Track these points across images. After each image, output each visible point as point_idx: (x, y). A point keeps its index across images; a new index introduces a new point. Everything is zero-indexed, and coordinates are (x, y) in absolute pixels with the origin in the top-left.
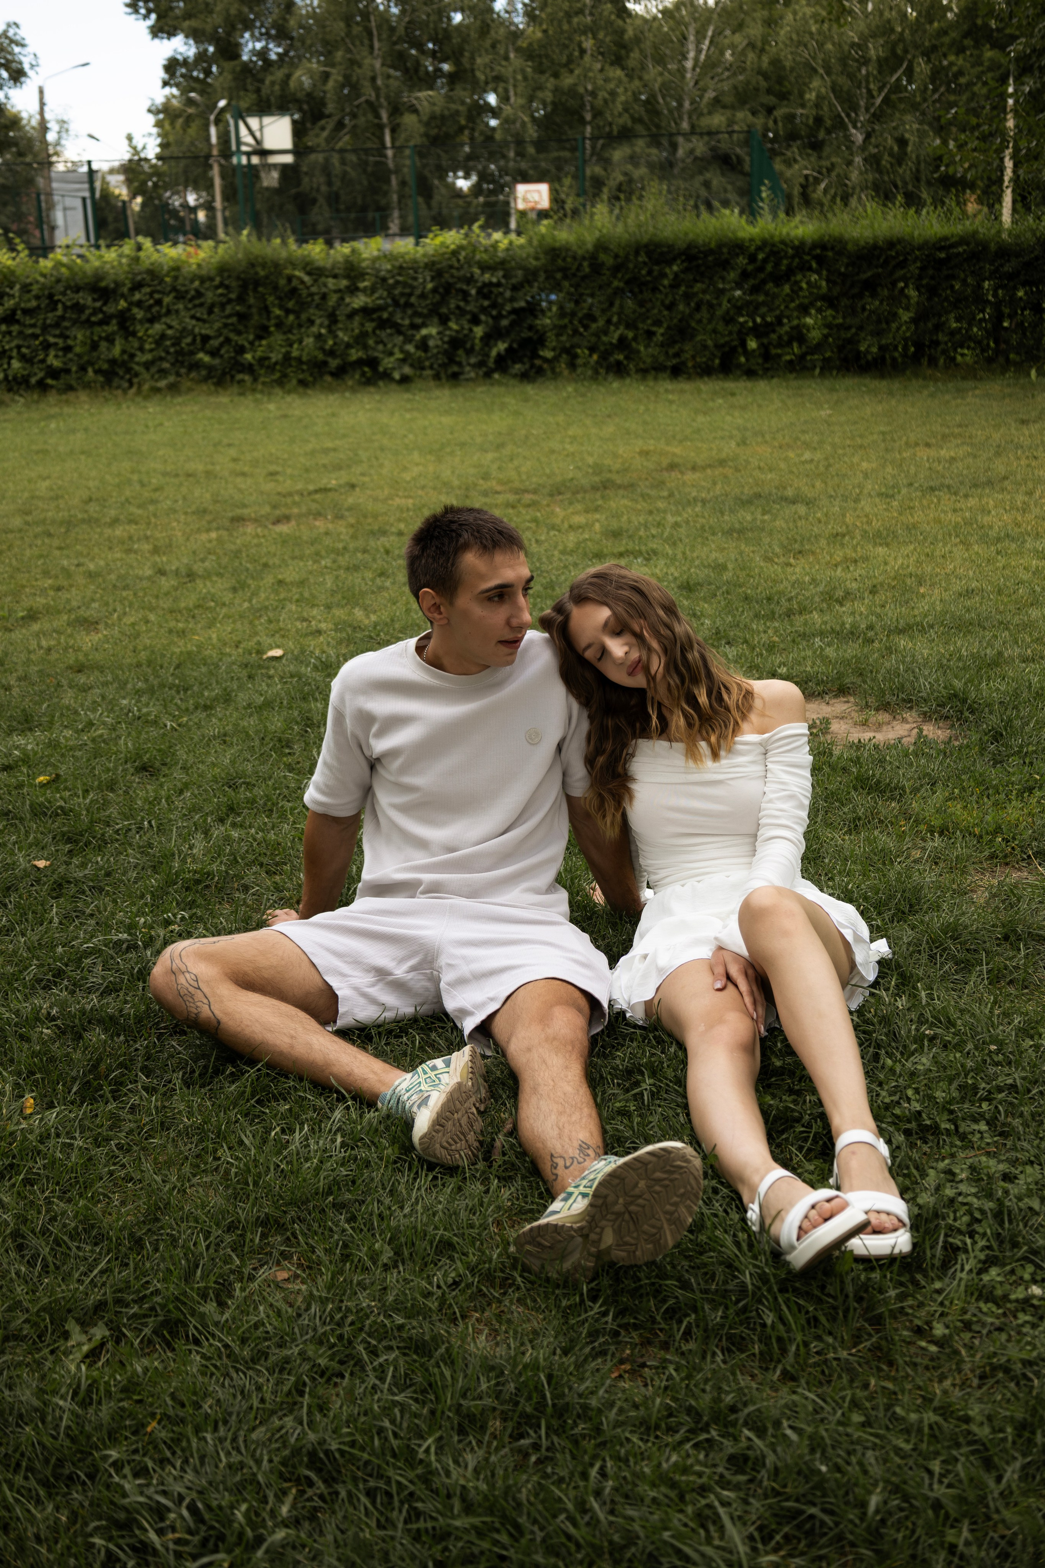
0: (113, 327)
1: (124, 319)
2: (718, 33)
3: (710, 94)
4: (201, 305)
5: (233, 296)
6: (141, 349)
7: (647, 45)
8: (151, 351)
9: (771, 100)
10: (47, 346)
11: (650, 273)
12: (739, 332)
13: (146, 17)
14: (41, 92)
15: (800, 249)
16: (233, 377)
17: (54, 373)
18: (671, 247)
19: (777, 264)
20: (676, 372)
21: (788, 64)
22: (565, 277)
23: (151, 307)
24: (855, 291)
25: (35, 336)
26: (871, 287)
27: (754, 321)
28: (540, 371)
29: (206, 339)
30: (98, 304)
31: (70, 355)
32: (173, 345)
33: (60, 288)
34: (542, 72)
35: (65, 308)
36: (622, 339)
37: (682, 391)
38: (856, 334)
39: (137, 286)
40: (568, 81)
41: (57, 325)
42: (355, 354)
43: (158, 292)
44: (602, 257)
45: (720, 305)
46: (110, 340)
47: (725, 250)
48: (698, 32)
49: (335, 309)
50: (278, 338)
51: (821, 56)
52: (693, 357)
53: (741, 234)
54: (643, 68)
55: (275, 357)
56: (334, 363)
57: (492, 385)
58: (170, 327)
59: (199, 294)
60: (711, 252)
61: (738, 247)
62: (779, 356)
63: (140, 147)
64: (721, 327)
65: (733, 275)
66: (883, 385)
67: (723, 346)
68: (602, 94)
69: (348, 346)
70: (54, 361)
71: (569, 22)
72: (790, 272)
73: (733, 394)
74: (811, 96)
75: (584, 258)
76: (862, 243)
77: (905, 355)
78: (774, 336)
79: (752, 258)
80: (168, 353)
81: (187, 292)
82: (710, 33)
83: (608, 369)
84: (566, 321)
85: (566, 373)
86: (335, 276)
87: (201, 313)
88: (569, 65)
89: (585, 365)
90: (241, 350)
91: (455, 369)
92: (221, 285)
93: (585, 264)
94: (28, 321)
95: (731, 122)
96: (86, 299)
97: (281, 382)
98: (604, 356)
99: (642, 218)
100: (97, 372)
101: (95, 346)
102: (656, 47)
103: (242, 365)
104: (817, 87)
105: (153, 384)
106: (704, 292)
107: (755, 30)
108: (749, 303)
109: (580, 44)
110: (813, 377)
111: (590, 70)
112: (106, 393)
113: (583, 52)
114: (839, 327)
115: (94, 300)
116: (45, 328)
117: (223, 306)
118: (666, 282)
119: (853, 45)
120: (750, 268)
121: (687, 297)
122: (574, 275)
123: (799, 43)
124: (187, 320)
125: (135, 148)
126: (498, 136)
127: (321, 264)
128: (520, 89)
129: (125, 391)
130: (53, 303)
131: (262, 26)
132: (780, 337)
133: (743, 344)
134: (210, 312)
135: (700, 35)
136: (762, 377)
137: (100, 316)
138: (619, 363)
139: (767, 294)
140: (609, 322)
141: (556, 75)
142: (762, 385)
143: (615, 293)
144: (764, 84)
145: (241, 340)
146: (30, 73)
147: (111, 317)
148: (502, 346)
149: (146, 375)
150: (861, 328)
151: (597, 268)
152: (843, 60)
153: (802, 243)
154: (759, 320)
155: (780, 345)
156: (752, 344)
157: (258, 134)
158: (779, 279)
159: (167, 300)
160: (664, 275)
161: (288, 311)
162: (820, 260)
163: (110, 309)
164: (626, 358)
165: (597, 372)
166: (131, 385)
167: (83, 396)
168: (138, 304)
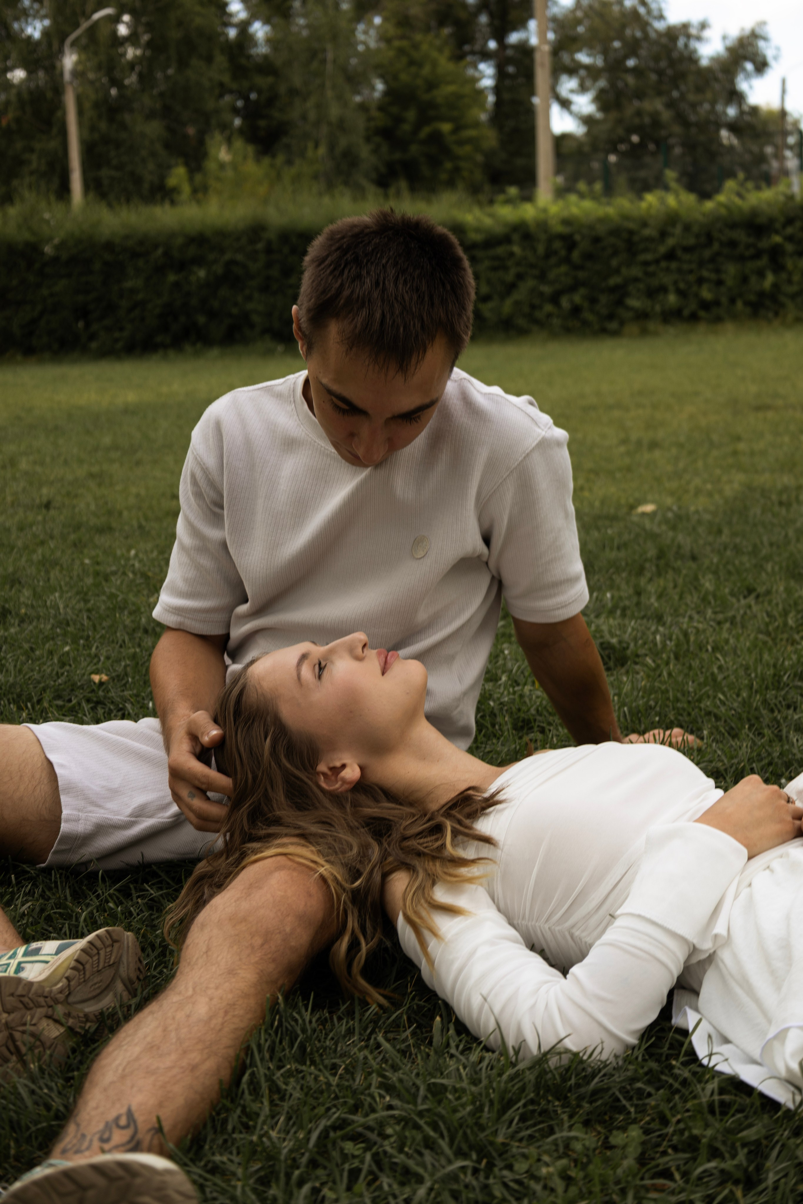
0: (764, 261)
1: (775, 253)
6: (790, 281)
10: (701, 281)
14: (784, 82)
17: (705, 306)
25: (691, 272)
30: (752, 240)
31: (722, 289)
33: (718, 226)
35: (721, 244)
39: (790, 221)
41: (713, 260)
46: (761, 274)
70: (706, 294)
94: (687, 257)
96: (741, 235)
100: (747, 303)
101: (745, 280)
115: (749, 236)
116: (701, 264)
130: (710, 238)
137: (753, 251)
147: (764, 251)
149: (792, 306)
163: (764, 244)
168: (790, 239)
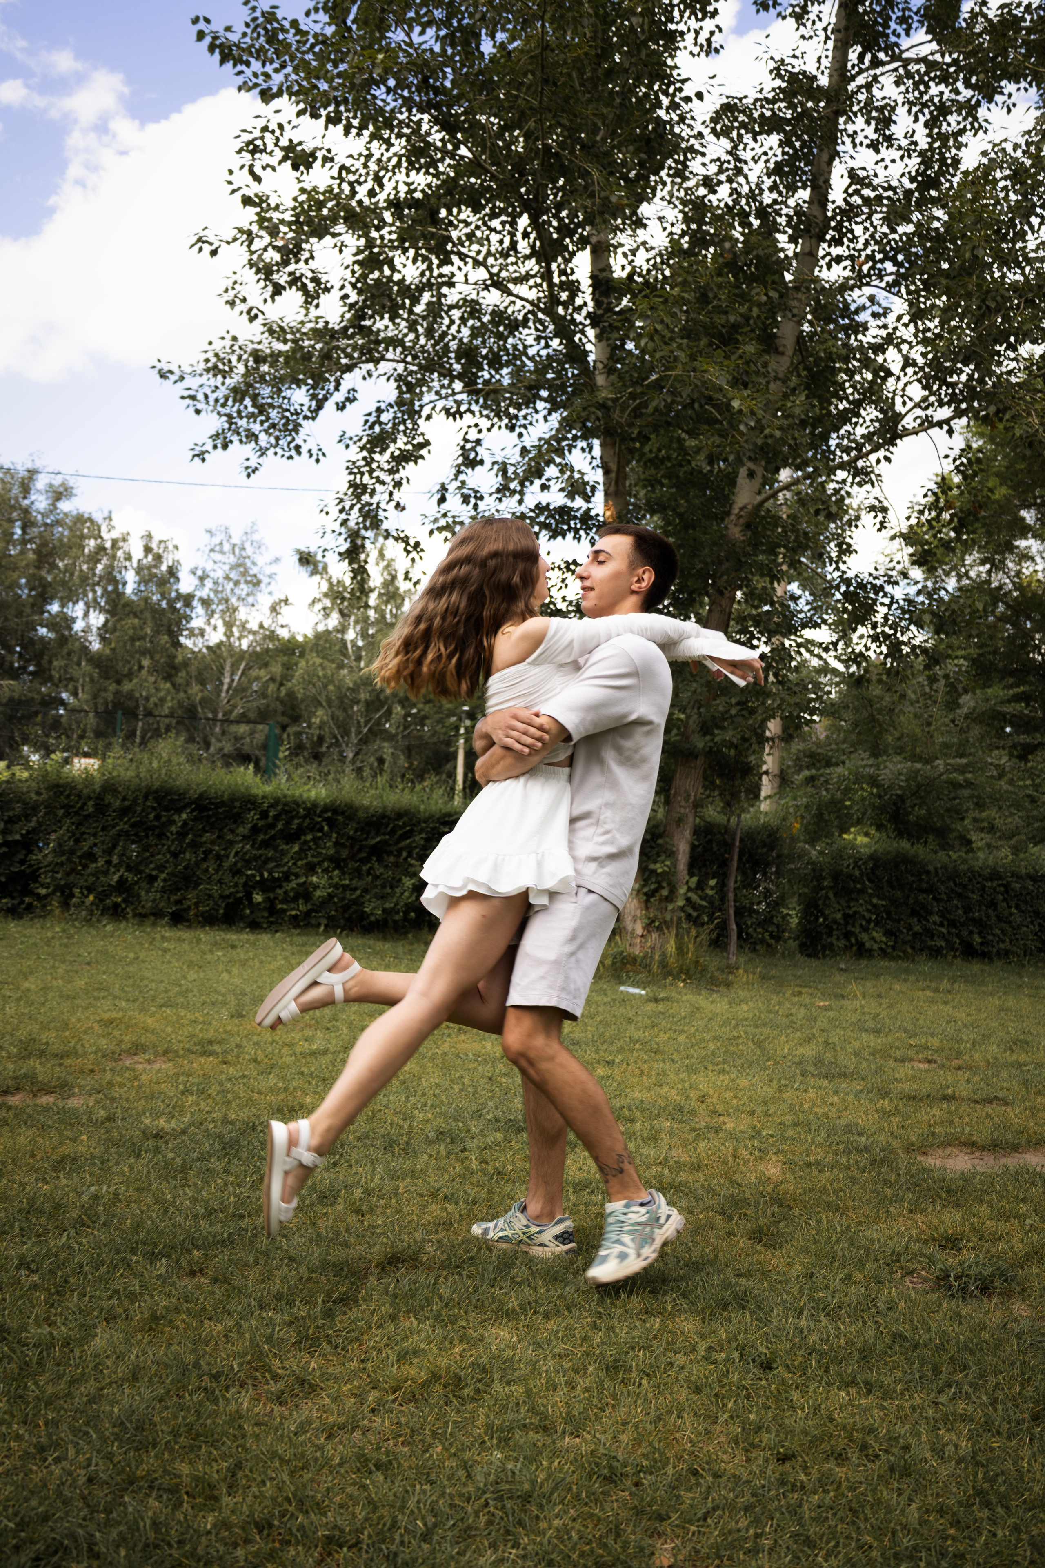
2: (248, 668)
3: (239, 710)
7: (193, 670)
9: (285, 720)
11: (158, 817)
12: (245, 884)
15: (312, 809)
18: (182, 795)
19: (288, 823)
20: (178, 919)
21: (300, 696)
22: (67, 815)
24: (363, 855)
26: (378, 852)
27: (262, 875)
28: (29, 908)
34: (107, 678)
36: (122, 881)
37: (180, 940)
38: (361, 896)
40: (127, 687)
44: (109, 798)
45: (228, 856)
47: (237, 804)
48: (232, 665)
51: (324, 693)
52: (197, 905)
53: (255, 791)
54: (188, 684)
60: (223, 804)
61: (250, 802)
62: (284, 911)
64: (227, 878)
65: (243, 830)
66: (386, 946)
67: (228, 897)
68: (153, 700)
71: (132, 645)
72: (301, 831)
73: (233, 947)
74: (316, 721)
75: (89, 798)
76: (371, 811)
77: (406, 919)
78: (280, 891)
79: (264, 815)
82: (242, 668)
83: (104, 911)
84: (64, 858)
85: (57, 912)
88: (130, 675)
89: (77, 906)
93: (91, 803)
95: (252, 733)
98: (101, 898)
99: (155, 765)
102: (200, 673)
104: (320, 716)
106: (213, 843)
107: (276, 668)
108: (256, 858)
109: (139, 662)
110: (317, 934)
111: (146, 681)
113: (141, 668)
114: (345, 887)
118: (173, 829)
119: (349, 689)
120: (261, 823)
121: (194, 845)
122: (77, 813)
123: (310, 682)
126: (64, 720)
128: (87, 688)
132: (286, 893)
133: (249, 896)
135: (234, 667)
136: (266, 930)
138: (116, 906)
139: (276, 850)
140: (108, 862)
141: (119, 682)
142: (265, 938)
143: (119, 835)
144: (280, 708)
150: (366, 891)
151: (101, 808)
152: (341, 698)
153: (315, 805)
154: (266, 875)
155: (285, 901)
156: (258, 898)
158: (291, 837)
160: (173, 822)
162: (331, 822)
164: (125, 901)
165: (91, 913)
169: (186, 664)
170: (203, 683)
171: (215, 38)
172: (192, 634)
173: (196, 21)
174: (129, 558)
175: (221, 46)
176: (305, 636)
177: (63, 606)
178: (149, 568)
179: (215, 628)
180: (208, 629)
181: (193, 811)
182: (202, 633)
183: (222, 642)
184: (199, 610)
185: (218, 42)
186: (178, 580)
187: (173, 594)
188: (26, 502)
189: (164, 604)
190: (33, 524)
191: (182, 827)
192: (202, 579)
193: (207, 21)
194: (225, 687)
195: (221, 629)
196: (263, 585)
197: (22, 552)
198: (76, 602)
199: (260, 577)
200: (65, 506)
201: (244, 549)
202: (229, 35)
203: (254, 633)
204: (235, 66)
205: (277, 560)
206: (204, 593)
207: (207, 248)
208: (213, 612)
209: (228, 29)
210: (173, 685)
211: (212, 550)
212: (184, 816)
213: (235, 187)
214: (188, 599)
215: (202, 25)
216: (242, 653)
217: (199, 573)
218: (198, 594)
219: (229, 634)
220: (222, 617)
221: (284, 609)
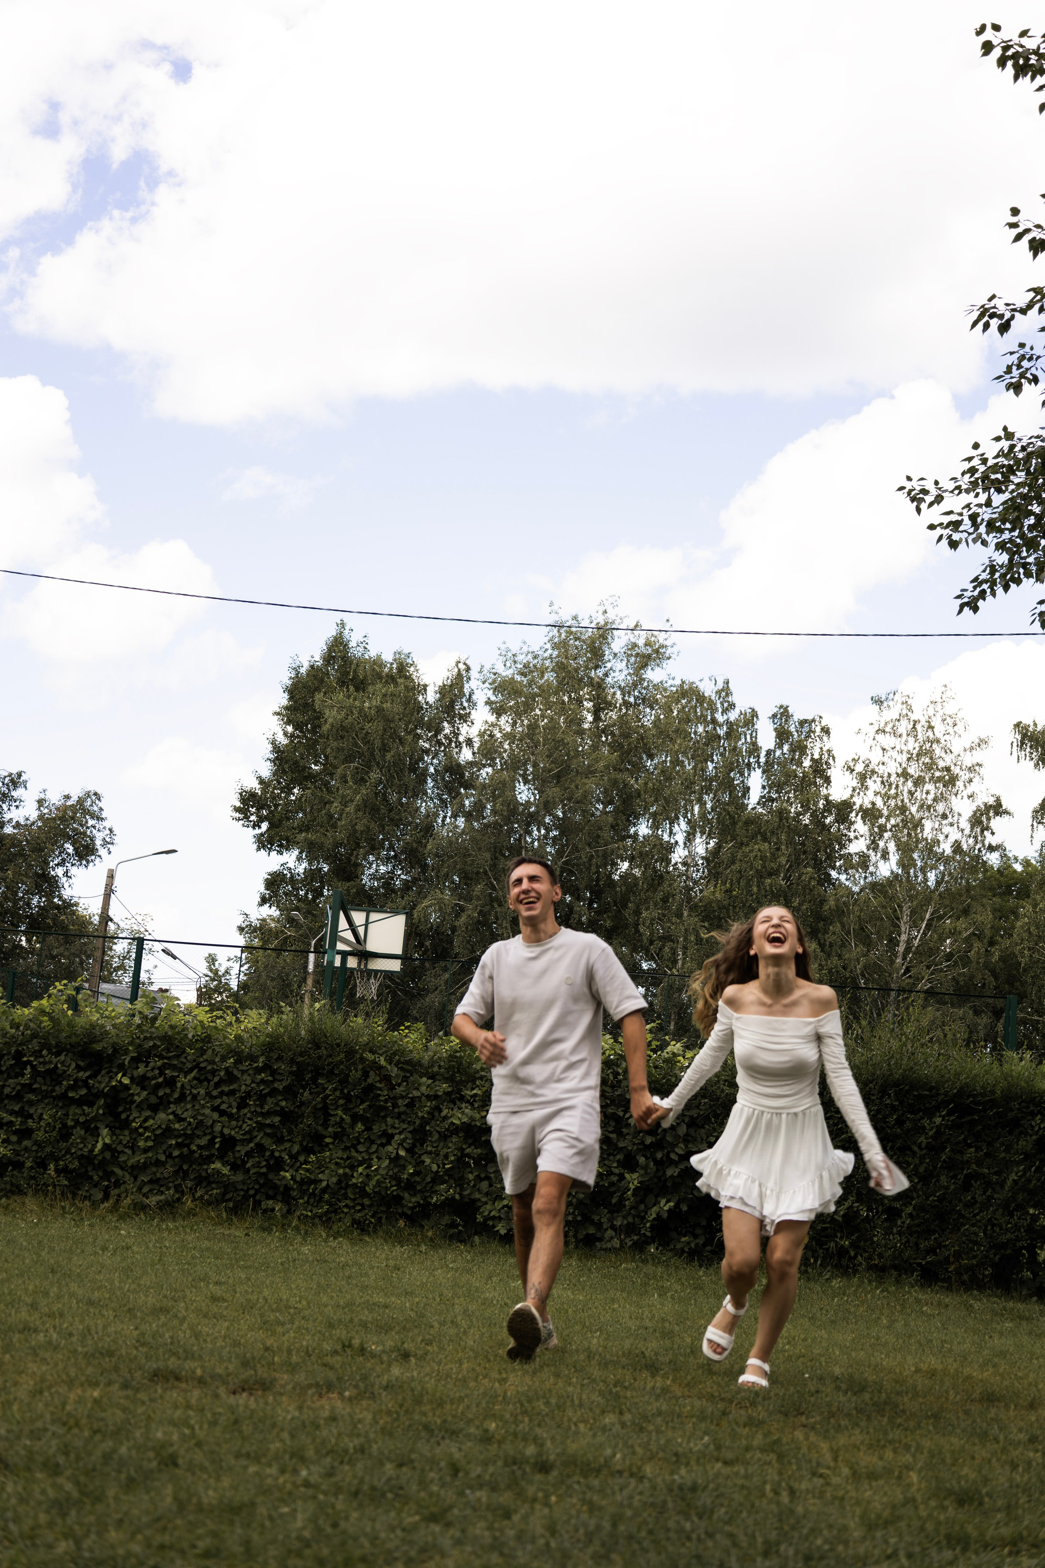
0: (98, 1109)
1: (117, 1100)
2: (937, 917)
3: (924, 985)
4: (232, 1093)
5: (279, 1086)
6: (133, 1148)
7: (851, 921)
8: (146, 1151)
13: (256, 825)
14: (111, 876)
16: (258, 1203)
21: (1023, 961)
23: (158, 1086)
29: (229, 1143)
30: (82, 1075)
31: (26, 1143)
32: (179, 1145)
33: (35, 1045)
35: (35, 1072)
39: (143, 1056)
41: (18, 1097)
42: (446, 1191)
43: (173, 1067)
46: (91, 1128)
48: (913, 912)
49: (425, 1122)
50: (334, 1154)
55: (326, 1179)
56: (411, 1200)
57: (645, 1261)
58: (180, 1120)
59: (230, 1078)
60: (994, 1103)
63: (222, 970)
65: (1025, 1145)
67: (1002, 1246)
69: (437, 1179)
80: (170, 1156)
81: (214, 1072)
82: (928, 916)
86: (432, 1077)
87: (230, 1104)
90: (278, 1165)
91: (592, 1230)
92: (266, 1067)
96: (67, 1064)
97: (326, 1220)
100: (61, 1171)
101: (65, 1134)
103: (275, 1187)
105: (139, 1198)
106: (979, 1163)
107: (984, 917)
112: (66, 1204)
115: (79, 1068)
117: (262, 1098)
123: (1040, 938)
124: (207, 1111)
125: (216, 972)
127: (415, 1056)
129: (95, 1205)
130: (20, 1065)
131: (392, 847)
134: (242, 1105)
135: (916, 916)
137: (83, 1092)
144: (991, 981)
145: (280, 1151)
146: (102, 852)
147: (100, 1094)
148: (666, 1205)
149: (131, 1186)
157: (361, 931)
159: (183, 1080)
161: (355, 1118)
163: (102, 1083)
166: (106, 1197)
167: (31, 1203)
168: (141, 1082)
169: (840, 912)
170: (866, 941)
171: (1006, 48)
172: (849, 864)
173: (982, 30)
174: (754, 749)
175: (1015, 57)
176: (1026, 863)
177: (655, 826)
178: (783, 764)
179: (885, 856)
180: (874, 857)
181: (949, 1113)
182: (864, 862)
183: (896, 876)
184: (861, 827)
185: (1009, 53)
186: (828, 780)
187: (821, 804)
188: (600, 672)
189: (806, 820)
190: (610, 705)
191: (934, 1137)
192: (863, 778)
193: (996, 28)
194: (901, 949)
195: (894, 858)
196: (959, 784)
197: (595, 747)
198: (673, 821)
199: (956, 770)
200: (654, 675)
201: (931, 727)
202: (1024, 41)
203: (947, 860)
204: (1033, 78)
205: (982, 743)
206: (863, 800)
207: (995, 323)
208: (883, 829)
209: (1024, 34)
210: (822, 945)
211: (881, 731)
212: (938, 1120)
213: (1020, 230)
214: (843, 810)
215: (989, 35)
216: (928, 896)
217: (859, 768)
218: (858, 801)
219: (906, 863)
220: (895, 837)
221: (996, 823)
